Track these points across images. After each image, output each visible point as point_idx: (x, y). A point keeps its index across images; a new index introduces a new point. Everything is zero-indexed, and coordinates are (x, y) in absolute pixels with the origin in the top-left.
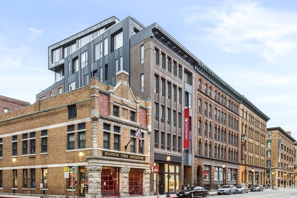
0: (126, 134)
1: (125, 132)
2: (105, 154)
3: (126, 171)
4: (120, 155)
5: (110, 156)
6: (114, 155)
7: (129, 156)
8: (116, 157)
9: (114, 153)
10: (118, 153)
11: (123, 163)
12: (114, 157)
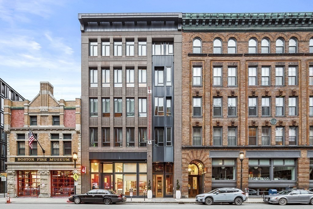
0: (45, 139)
1: (43, 137)
2: (18, 160)
3: (43, 174)
4: (36, 160)
5: (23, 161)
6: (28, 160)
7: (48, 160)
8: (31, 161)
9: (29, 158)
10: (33, 158)
11: (40, 167)
12: (28, 161)
